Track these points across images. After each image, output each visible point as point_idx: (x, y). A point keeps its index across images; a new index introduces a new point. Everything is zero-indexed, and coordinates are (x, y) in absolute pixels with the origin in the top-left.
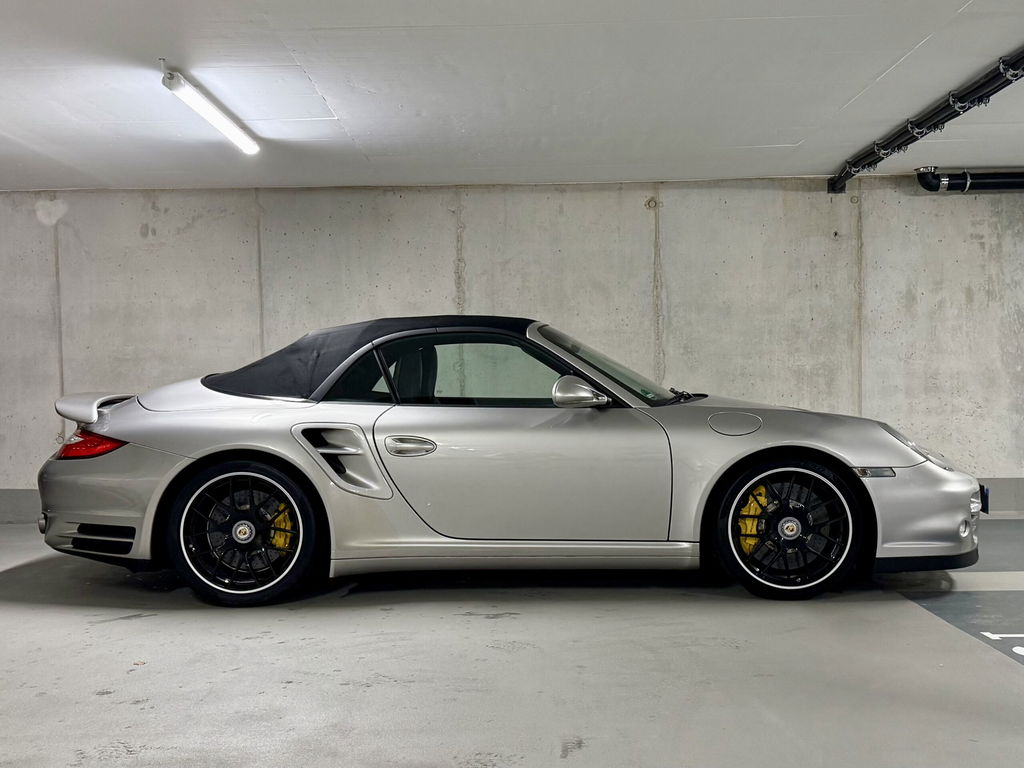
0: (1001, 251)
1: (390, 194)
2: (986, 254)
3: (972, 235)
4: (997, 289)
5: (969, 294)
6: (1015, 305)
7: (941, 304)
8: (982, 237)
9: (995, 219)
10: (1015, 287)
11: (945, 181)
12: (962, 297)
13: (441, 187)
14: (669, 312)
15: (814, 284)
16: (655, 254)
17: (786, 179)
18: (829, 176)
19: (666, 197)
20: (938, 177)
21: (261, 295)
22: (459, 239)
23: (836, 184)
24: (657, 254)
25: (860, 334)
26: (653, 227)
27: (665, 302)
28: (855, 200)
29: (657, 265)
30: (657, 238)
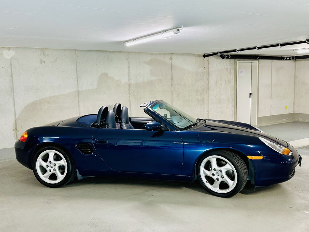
0: (230, 72)
1: (111, 53)
2: (228, 73)
3: (226, 69)
4: (230, 80)
5: (226, 81)
7: (221, 84)
8: (228, 69)
9: (230, 65)
11: (226, 57)
13: (124, 52)
14: (174, 86)
15: (200, 80)
18: (203, 54)
19: (174, 57)
20: (224, 55)
21: (78, 82)
22: (129, 67)
23: (205, 56)
24: (172, 72)
25: (208, 91)
27: (173, 84)
28: (208, 60)
29: (172, 74)
30: (172, 67)
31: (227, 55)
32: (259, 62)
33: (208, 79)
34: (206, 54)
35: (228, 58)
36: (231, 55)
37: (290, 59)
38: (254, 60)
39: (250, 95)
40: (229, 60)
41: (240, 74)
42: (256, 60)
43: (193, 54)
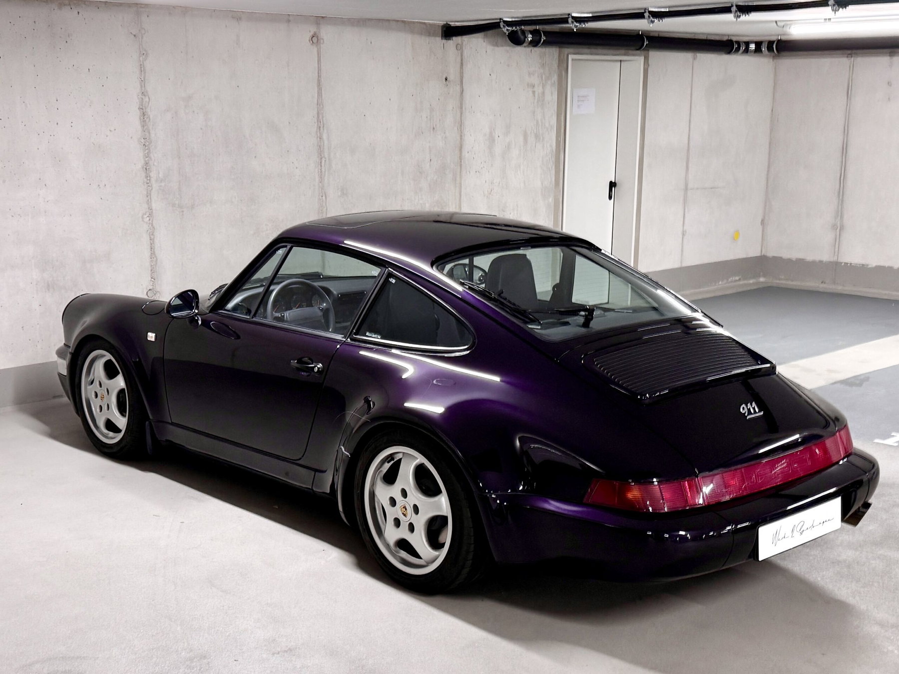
0: (543, 100)
2: (536, 101)
3: (528, 85)
4: (541, 132)
5: (526, 136)
6: (551, 146)
7: (508, 147)
8: (534, 86)
9: (542, 71)
10: (551, 130)
11: (530, 38)
12: (521, 139)
13: (121, 4)
14: (329, 155)
15: (432, 129)
16: (318, 93)
17: (414, 22)
18: (442, 23)
19: (327, 33)
20: (524, 34)
22: (142, 68)
23: (450, 32)
25: (460, 172)
26: (317, 66)
27: (326, 142)
28: (459, 47)
29: (320, 104)
30: (319, 76)
31: (532, 32)
32: (646, 59)
33: (461, 125)
34: (452, 24)
35: (535, 43)
36: (546, 33)
37: (758, 50)
38: (630, 52)
39: (610, 190)
40: (537, 51)
41: (579, 106)
42: (638, 52)
43: (403, 22)
